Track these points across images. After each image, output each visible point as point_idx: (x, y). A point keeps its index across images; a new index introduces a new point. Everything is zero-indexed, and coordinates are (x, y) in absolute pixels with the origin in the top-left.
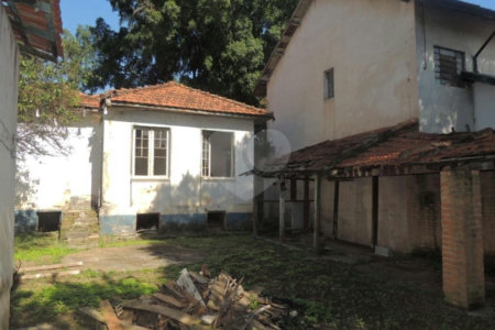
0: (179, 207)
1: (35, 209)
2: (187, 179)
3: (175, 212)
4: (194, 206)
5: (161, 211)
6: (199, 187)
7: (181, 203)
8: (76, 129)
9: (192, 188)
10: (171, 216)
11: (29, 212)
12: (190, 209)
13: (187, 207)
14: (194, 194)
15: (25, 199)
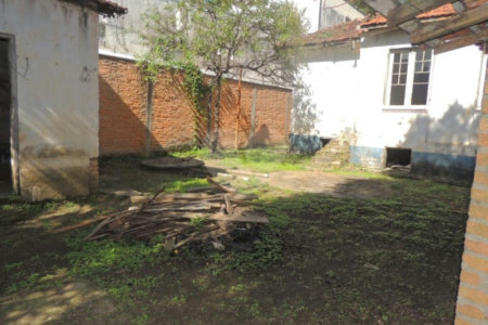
0: (437, 145)
1: (319, 136)
2: (455, 110)
3: (432, 150)
4: (461, 145)
5: (414, 148)
6: (471, 121)
7: (443, 140)
8: (352, 62)
9: (461, 122)
10: (427, 154)
11: (315, 137)
12: (454, 148)
13: (449, 145)
14: (463, 129)
15: (313, 126)
